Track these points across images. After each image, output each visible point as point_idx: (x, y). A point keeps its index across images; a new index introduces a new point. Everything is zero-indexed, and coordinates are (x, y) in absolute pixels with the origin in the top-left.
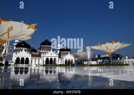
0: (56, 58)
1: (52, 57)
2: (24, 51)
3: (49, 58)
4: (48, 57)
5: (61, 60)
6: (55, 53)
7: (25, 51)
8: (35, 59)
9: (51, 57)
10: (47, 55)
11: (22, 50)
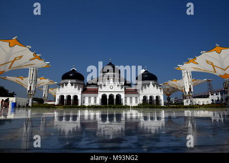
0: (120, 93)
1: (113, 93)
2: (69, 84)
3: (108, 95)
4: (106, 93)
5: (136, 98)
6: (118, 86)
7: (72, 84)
8: (90, 97)
9: (110, 93)
10: (104, 89)
11: (66, 84)
